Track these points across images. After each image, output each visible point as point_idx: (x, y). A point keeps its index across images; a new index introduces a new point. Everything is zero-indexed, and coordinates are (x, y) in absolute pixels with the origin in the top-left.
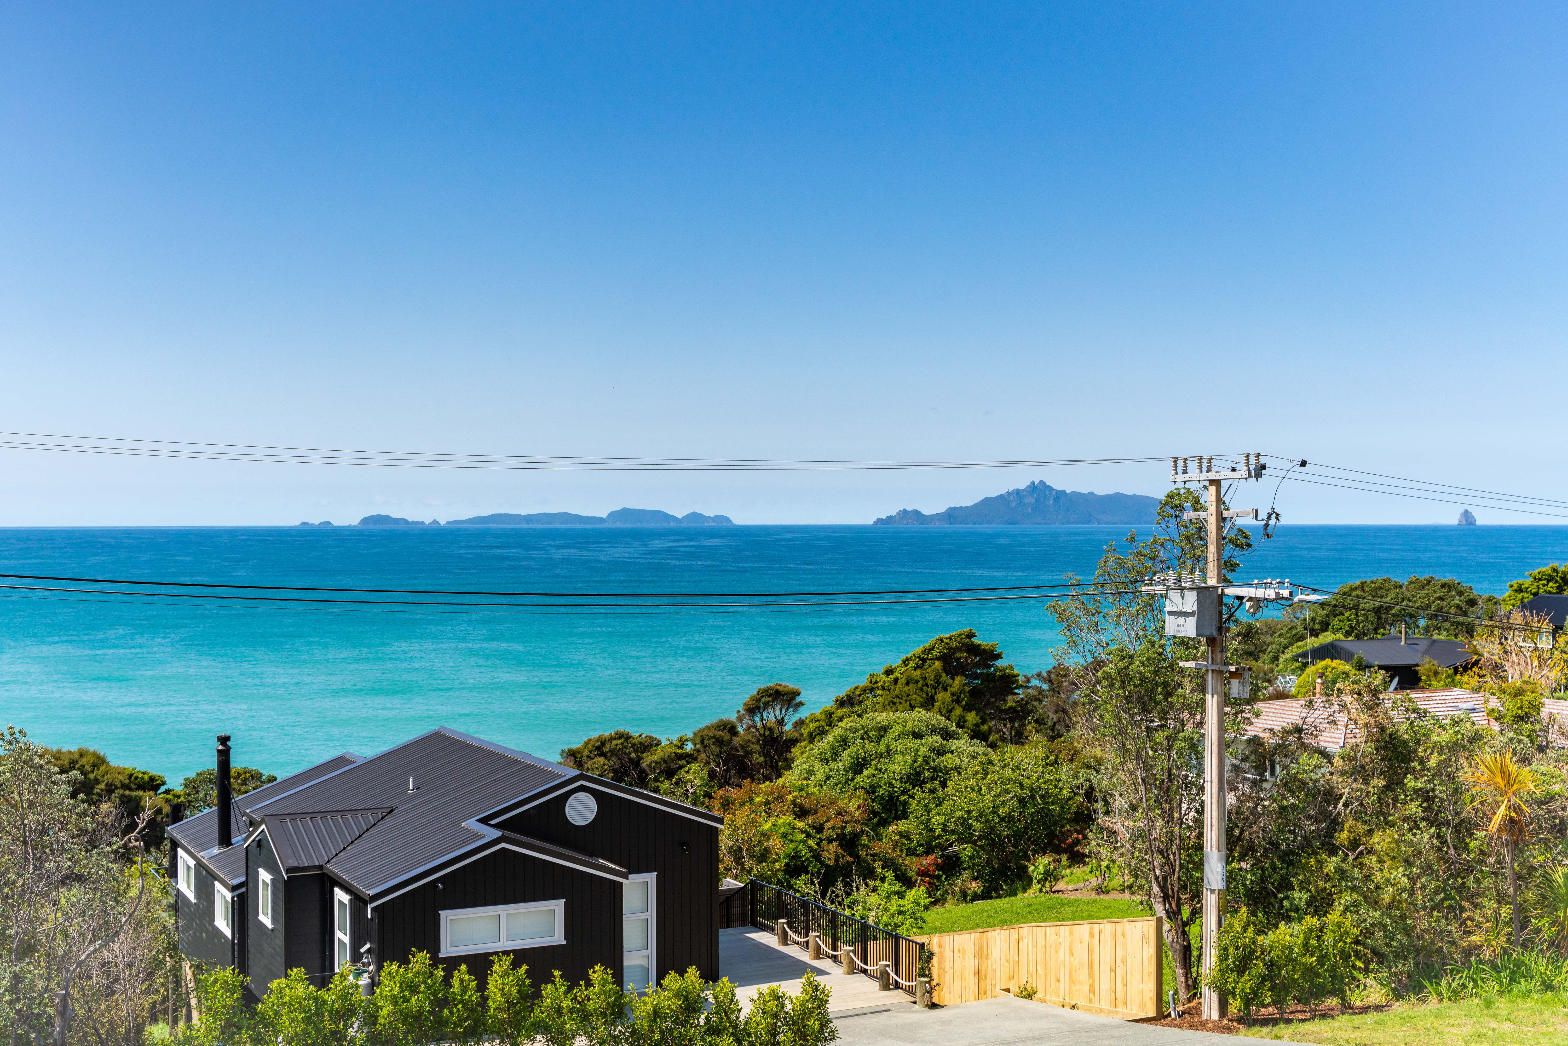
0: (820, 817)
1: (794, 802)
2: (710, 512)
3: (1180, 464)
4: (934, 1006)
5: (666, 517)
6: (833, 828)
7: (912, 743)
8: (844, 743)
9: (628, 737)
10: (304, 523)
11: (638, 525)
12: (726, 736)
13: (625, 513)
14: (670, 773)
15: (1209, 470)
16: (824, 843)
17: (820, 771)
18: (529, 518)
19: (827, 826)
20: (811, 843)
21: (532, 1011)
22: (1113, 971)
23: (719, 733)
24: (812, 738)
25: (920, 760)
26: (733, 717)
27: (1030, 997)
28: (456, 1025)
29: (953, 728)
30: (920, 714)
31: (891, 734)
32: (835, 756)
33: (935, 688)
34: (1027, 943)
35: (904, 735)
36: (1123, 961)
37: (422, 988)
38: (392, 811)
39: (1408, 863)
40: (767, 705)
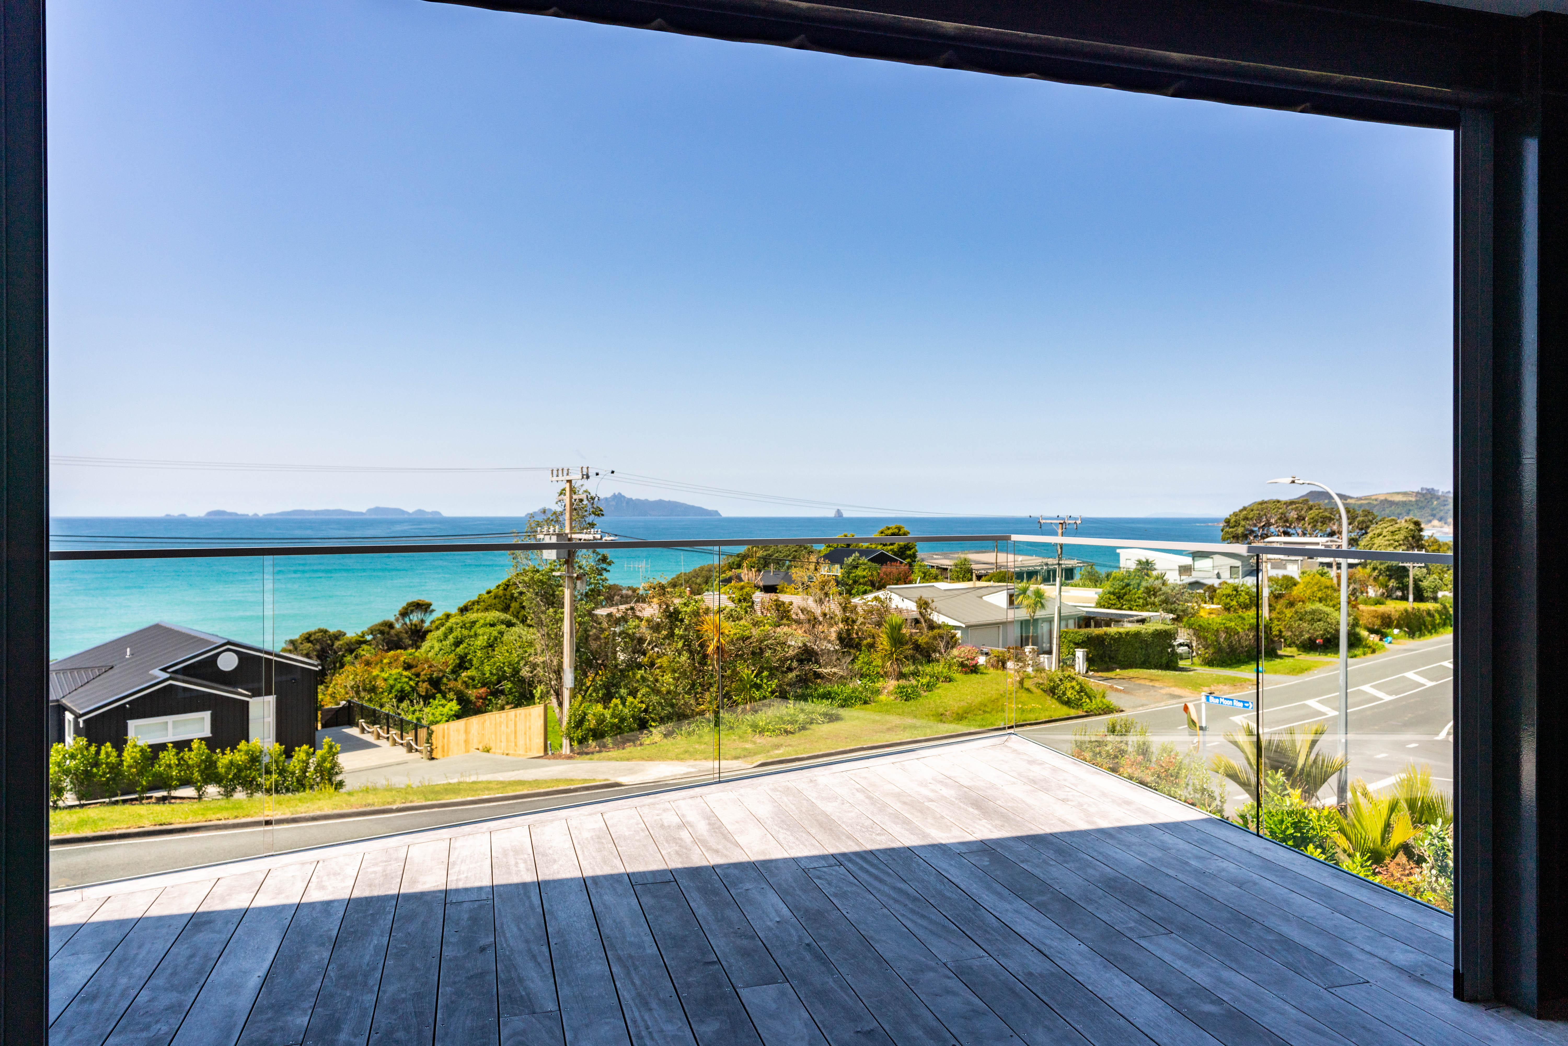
0: (419, 669)
1: (404, 662)
2: (429, 509)
3: (555, 473)
4: (433, 759)
5: (403, 512)
6: (425, 675)
7: (489, 630)
8: (451, 630)
9: (326, 632)
10: (167, 515)
11: (385, 517)
12: (387, 629)
13: (377, 510)
14: (351, 651)
15: (568, 474)
16: (420, 684)
17: (437, 646)
18: (316, 513)
19: (422, 673)
20: (411, 683)
21: (153, 766)
22: (525, 734)
23: (382, 628)
24: (437, 628)
25: (492, 638)
26: (392, 619)
27: (488, 751)
28: (101, 776)
29: (514, 620)
30: (497, 614)
31: (478, 625)
32: (446, 637)
33: (511, 600)
34: (488, 722)
35: (484, 625)
36: (530, 728)
37: (79, 756)
38: (112, 668)
39: (674, 671)
40: (412, 611)
